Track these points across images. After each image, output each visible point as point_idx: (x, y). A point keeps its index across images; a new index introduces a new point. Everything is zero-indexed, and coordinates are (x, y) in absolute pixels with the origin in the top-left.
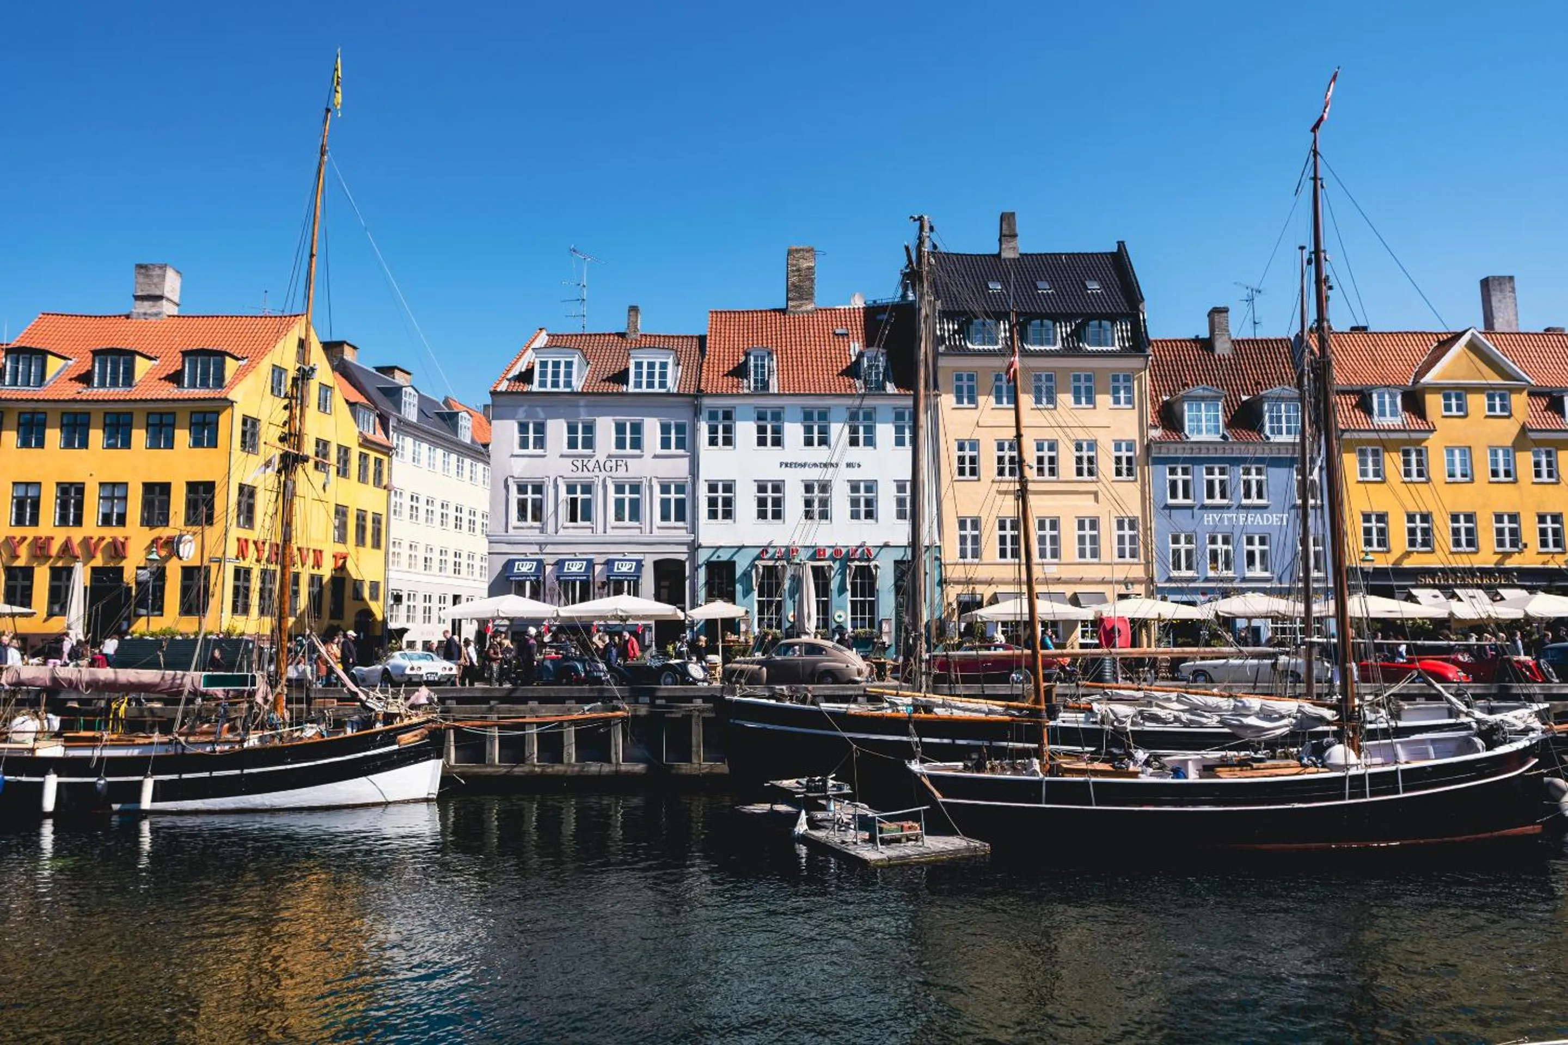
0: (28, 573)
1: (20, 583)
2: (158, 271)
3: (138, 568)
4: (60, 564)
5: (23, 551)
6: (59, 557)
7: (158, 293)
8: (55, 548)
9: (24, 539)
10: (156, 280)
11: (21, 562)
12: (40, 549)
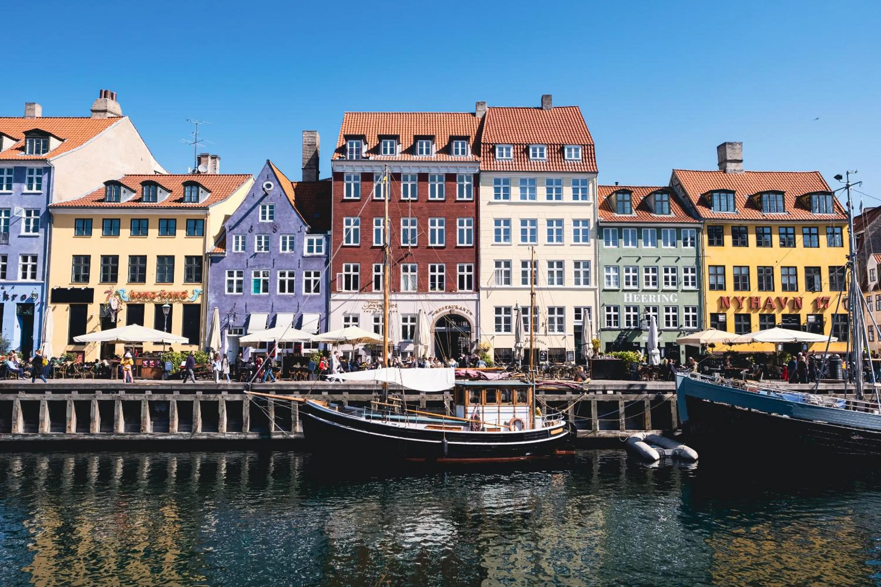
0: (748, 317)
1: (744, 323)
2: (738, 146)
3: (808, 315)
4: (765, 312)
5: (745, 305)
6: (764, 308)
7: (739, 158)
8: (762, 303)
9: (743, 298)
10: (737, 151)
11: (744, 311)
12: (754, 303)
